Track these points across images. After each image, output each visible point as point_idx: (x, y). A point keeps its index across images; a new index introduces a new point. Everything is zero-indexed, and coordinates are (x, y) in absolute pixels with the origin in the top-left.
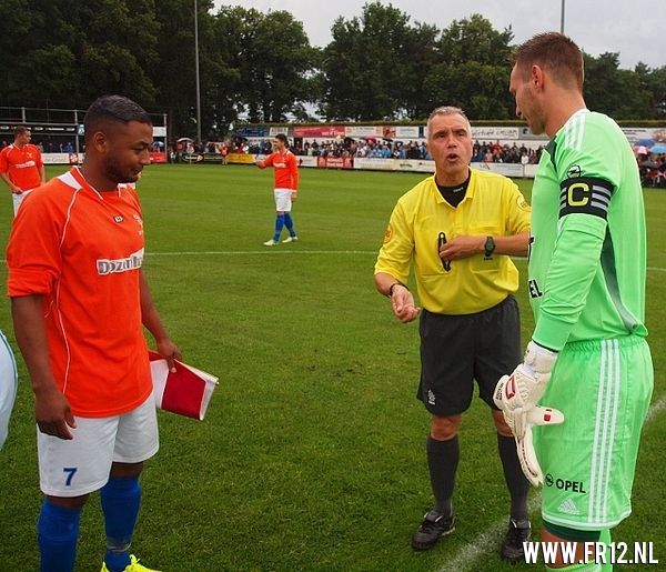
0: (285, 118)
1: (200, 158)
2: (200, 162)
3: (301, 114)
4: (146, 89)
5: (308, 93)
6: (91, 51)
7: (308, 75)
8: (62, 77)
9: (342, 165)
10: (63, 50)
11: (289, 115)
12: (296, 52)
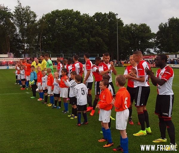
0: (144, 53)
1: (117, 65)
2: (118, 66)
3: (149, 52)
4: (105, 48)
5: (151, 46)
6: (92, 39)
7: (150, 41)
8: (85, 46)
9: (153, 66)
10: (85, 40)
11: (145, 52)
12: (147, 35)
